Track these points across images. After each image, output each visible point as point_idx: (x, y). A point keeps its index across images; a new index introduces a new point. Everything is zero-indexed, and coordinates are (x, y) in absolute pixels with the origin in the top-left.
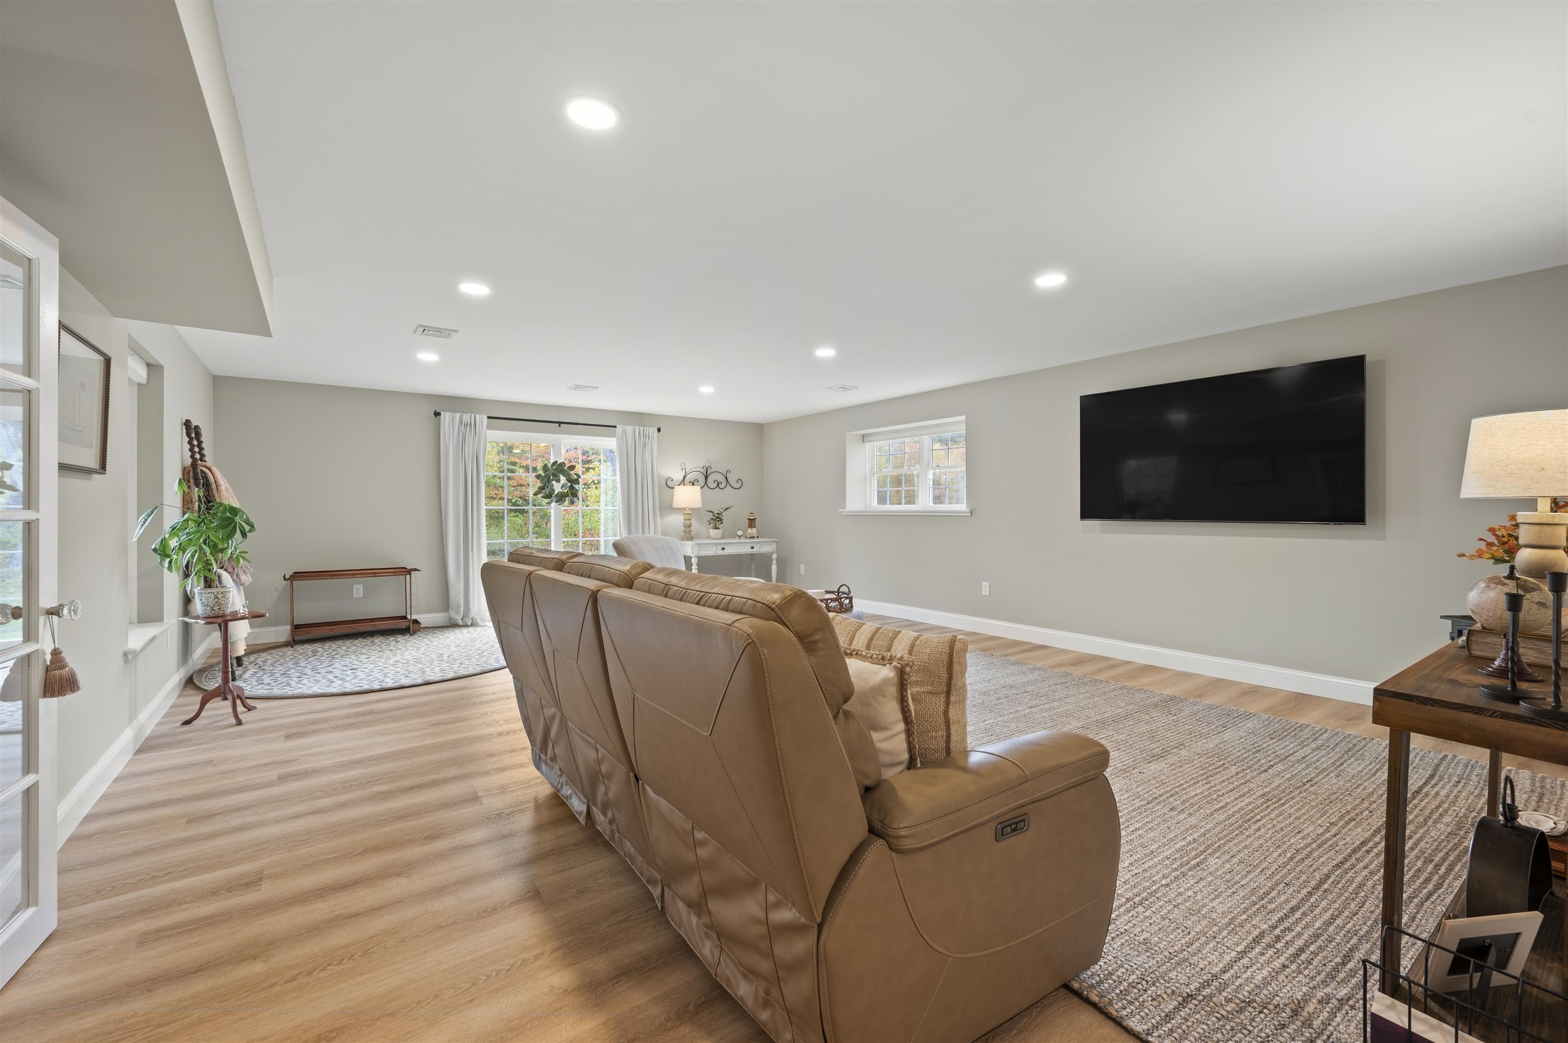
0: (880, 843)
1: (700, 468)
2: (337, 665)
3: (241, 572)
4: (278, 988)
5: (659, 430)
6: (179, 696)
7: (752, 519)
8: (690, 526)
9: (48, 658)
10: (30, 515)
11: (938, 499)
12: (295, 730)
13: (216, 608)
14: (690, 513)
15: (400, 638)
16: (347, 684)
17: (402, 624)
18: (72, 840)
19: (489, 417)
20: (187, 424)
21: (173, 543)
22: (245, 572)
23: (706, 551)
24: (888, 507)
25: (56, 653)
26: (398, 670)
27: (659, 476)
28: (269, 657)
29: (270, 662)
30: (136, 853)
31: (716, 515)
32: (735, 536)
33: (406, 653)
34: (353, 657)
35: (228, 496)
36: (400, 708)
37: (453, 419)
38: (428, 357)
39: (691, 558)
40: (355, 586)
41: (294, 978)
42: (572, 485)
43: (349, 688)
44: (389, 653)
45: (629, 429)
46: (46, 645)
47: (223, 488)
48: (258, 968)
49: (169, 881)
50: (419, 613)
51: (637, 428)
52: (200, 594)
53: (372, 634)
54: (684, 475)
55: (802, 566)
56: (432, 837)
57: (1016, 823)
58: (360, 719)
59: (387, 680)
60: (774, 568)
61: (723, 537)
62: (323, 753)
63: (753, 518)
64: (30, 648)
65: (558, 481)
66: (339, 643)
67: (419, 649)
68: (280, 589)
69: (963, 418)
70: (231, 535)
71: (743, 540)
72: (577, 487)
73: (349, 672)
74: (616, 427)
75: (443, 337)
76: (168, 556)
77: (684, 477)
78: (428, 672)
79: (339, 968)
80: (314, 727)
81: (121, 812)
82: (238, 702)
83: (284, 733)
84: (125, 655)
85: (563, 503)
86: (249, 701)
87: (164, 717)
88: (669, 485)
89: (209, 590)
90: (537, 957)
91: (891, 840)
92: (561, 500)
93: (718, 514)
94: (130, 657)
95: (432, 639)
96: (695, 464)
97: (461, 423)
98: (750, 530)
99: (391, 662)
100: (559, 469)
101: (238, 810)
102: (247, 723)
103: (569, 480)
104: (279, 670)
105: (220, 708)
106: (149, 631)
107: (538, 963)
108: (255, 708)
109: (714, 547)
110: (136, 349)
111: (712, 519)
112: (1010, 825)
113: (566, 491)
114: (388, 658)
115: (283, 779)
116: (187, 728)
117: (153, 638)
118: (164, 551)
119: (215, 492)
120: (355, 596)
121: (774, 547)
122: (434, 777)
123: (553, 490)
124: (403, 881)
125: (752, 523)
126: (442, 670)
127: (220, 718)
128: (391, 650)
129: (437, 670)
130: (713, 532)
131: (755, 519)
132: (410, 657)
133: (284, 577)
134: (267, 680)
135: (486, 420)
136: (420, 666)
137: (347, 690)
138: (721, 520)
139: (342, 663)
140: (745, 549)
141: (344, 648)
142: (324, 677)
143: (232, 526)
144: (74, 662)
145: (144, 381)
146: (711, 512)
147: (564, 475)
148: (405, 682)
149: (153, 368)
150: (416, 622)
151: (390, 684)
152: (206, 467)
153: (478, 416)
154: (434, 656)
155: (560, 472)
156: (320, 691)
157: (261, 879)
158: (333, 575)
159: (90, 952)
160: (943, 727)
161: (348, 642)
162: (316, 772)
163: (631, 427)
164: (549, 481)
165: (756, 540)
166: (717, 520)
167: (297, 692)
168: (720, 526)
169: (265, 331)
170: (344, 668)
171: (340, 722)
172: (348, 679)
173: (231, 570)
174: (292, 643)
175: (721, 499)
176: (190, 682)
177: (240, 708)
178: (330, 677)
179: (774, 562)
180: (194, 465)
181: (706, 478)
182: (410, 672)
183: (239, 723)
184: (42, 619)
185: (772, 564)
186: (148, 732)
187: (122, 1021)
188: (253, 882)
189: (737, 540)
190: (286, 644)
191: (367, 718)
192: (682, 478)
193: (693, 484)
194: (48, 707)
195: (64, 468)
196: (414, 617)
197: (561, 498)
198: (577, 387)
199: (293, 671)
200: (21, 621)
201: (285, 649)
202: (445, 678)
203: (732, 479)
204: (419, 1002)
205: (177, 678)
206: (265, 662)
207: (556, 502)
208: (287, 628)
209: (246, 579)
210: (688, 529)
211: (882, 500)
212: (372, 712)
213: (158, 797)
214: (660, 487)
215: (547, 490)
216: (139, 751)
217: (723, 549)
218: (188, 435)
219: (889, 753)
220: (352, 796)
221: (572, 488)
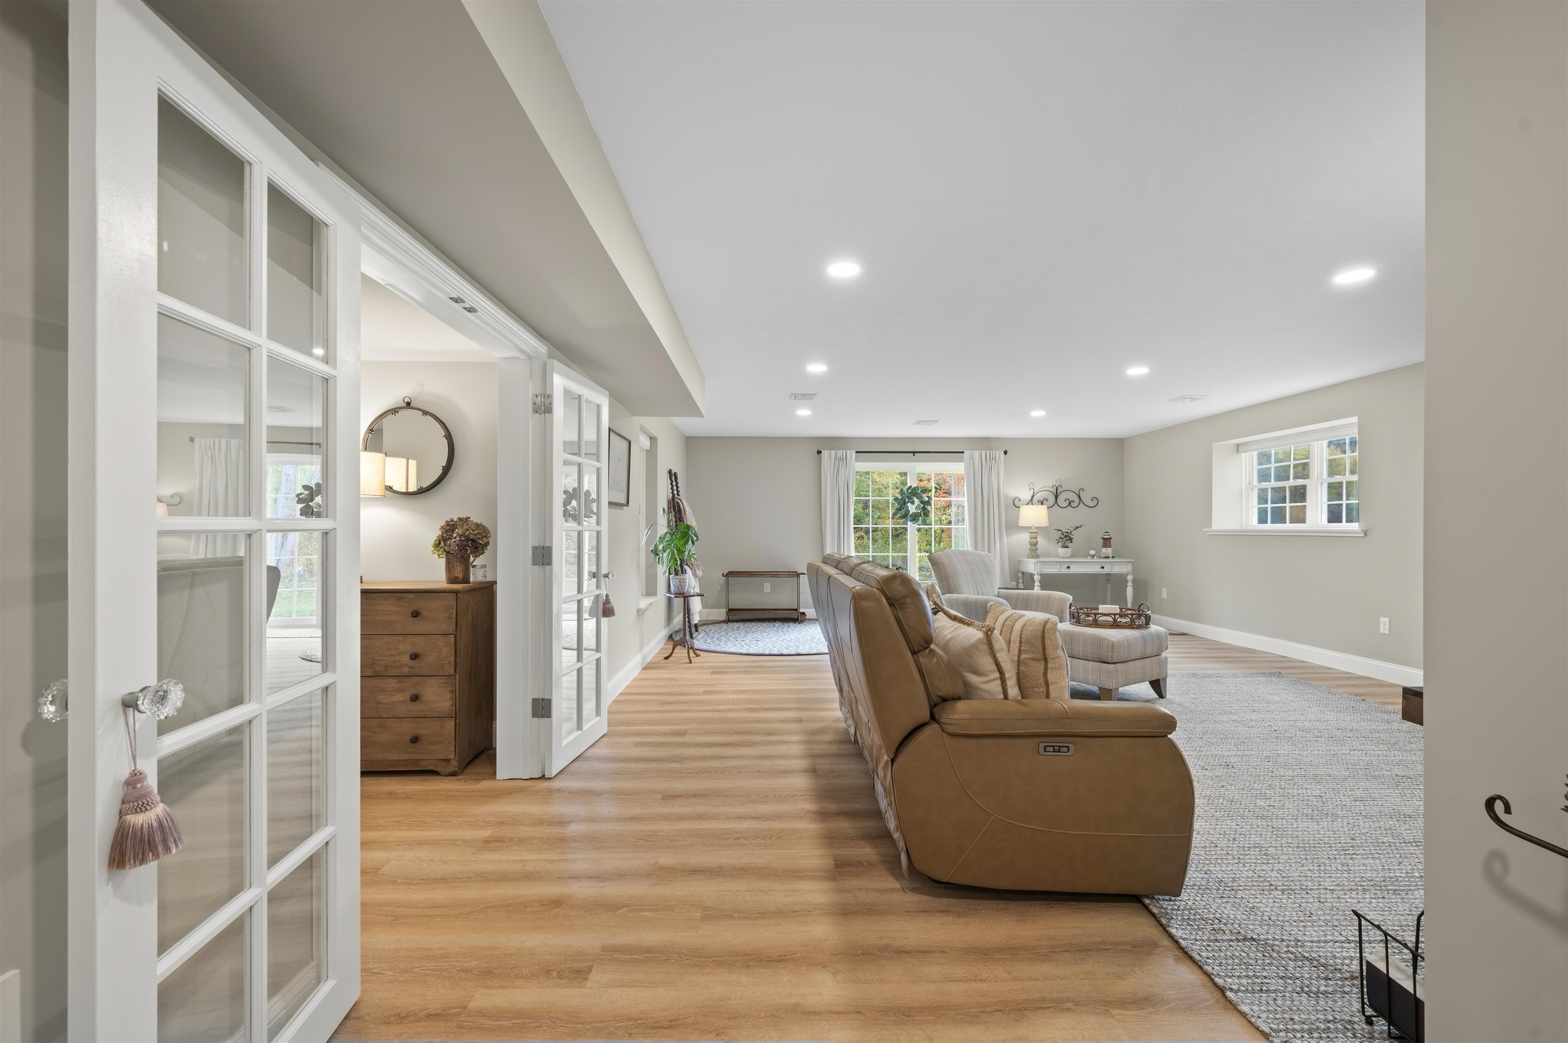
0: (935, 725)
1: (1050, 487)
2: (748, 637)
3: (696, 568)
4: (683, 775)
5: (1006, 453)
6: (665, 644)
7: (1106, 539)
8: (1036, 544)
9: (605, 598)
10: (598, 528)
11: (1334, 516)
12: (717, 670)
13: (680, 588)
14: (1035, 532)
15: (792, 625)
16: (751, 649)
17: (794, 615)
18: (615, 701)
19: (857, 452)
20: (670, 472)
21: (660, 547)
22: (699, 569)
23: (1049, 568)
24: (1269, 526)
25: (607, 596)
26: (783, 644)
27: (1006, 497)
28: (713, 628)
29: (713, 631)
30: (638, 712)
31: (1065, 534)
32: (1087, 555)
33: (792, 635)
34: (759, 633)
35: (691, 519)
36: (777, 667)
37: (830, 456)
38: (804, 412)
39: (1032, 575)
40: (765, 584)
41: (691, 773)
42: (924, 506)
43: (751, 651)
44: (781, 633)
45: (976, 454)
46: (604, 592)
47: (687, 513)
48: (677, 765)
49: (649, 725)
50: (806, 608)
51: (983, 452)
52: (673, 579)
53: (775, 620)
54: (1032, 494)
55: (1164, 590)
56: (770, 734)
57: (1060, 747)
58: (752, 669)
59: (774, 649)
60: (1130, 590)
61: (1073, 556)
62: (728, 684)
63: (1108, 537)
64: (598, 592)
65: (913, 503)
66: (754, 624)
67: (801, 633)
68: (721, 583)
69: (1355, 419)
70: (687, 542)
71: (1096, 559)
72: (929, 508)
73: (754, 642)
74: (963, 452)
75: (808, 399)
76: (658, 555)
77: (1033, 497)
78: (801, 647)
79: (709, 774)
80: (727, 670)
81: (633, 694)
82: (691, 651)
83: (711, 671)
84: (638, 611)
85: (917, 522)
86: (697, 651)
87: (657, 654)
88: (1015, 504)
89: (677, 577)
90: (802, 795)
91: (944, 726)
92: (915, 519)
93: (1067, 532)
94: (640, 612)
95: (812, 627)
96: (1044, 484)
97: (836, 458)
98: (1104, 550)
99: (781, 639)
100: (914, 493)
101: (682, 703)
102: (694, 663)
103: (922, 502)
104: (717, 635)
105: (681, 652)
106: (650, 600)
107: (801, 798)
108: (700, 655)
109: (1058, 566)
110: (644, 430)
111: (1060, 538)
112: (1054, 747)
113: (919, 511)
114: (780, 636)
115: (705, 693)
116: (666, 661)
117: (651, 604)
118: (656, 552)
119: (683, 515)
120: (765, 591)
121: (1129, 567)
122: (783, 706)
123: (909, 511)
124: (749, 749)
125: (1107, 542)
126: (810, 648)
127: (682, 658)
128: (783, 632)
129: (807, 647)
130: (1061, 551)
131: (1110, 539)
132: (793, 637)
133: (723, 574)
134: (709, 641)
135: (854, 454)
136: (798, 643)
137: (750, 652)
138: (1071, 539)
139: (752, 636)
140: (1095, 569)
141: (756, 627)
142: (739, 643)
143: (687, 537)
144: (614, 603)
145: (649, 448)
146: (1059, 530)
147: (917, 498)
148: (785, 652)
149: (653, 439)
150: (803, 614)
151: (776, 652)
152: (679, 499)
153: (848, 451)
154: (808, 638)
155: (914, 495)
156: (735, 651)
157: (685, 734)
158: (751, 575)
159: (618, 744)
160: (1043, 685)
161: (759, 624)
162: (721, 692)
163: (977, 452)
164: (905, 503)
165: (1111, 560)
166: (1066, 539)
167: (723, 650)
168: (1070, 545)
169: (699, 414)
170: (752, 639)
171: (741, 670)
172: (752, 646)
173: (691, 567)
174: (728, 621)
175: (1069, 518)
176: (670, 637)
177: (692, 655)
178: (743, 643)
179: (1130, 584)
180: (673, 498)
181: (1056, 497)
182: (790, 646)
183: (691, 662)
184: (602, 578)
185: (1127, 586)
186: (649, 660)
187: (626, 769)
188: (682, 734)
189: (1089, 559)
190: (724, 622)
191: (756, 669)
192: (1030, 497)
193: (1042, 504)
194: (605, 621)
195: (611, 504)
196: (801, 610)
197: (915, 518)
198: (919, 422)
199: (724, 637)
200: (595, 579)
201: (723, 624)
202: (810, 653)
203: (1086, 498)
204: (739, 796)
205: (664, 633)
206: (710, 630)
207: (911, 521)
208: (724, 611)
209: (699, 573)
210: (1033, 548)
211: (1262, 520)
212: (760, 667)
213: (649, 690)
214: (1006, 507)
215: (903, 511)
216: (644, 669)
217: (1068, 568)
218: (671, 479)
219: (988, 692)
220: (736, 707)
221: (924, 509)
